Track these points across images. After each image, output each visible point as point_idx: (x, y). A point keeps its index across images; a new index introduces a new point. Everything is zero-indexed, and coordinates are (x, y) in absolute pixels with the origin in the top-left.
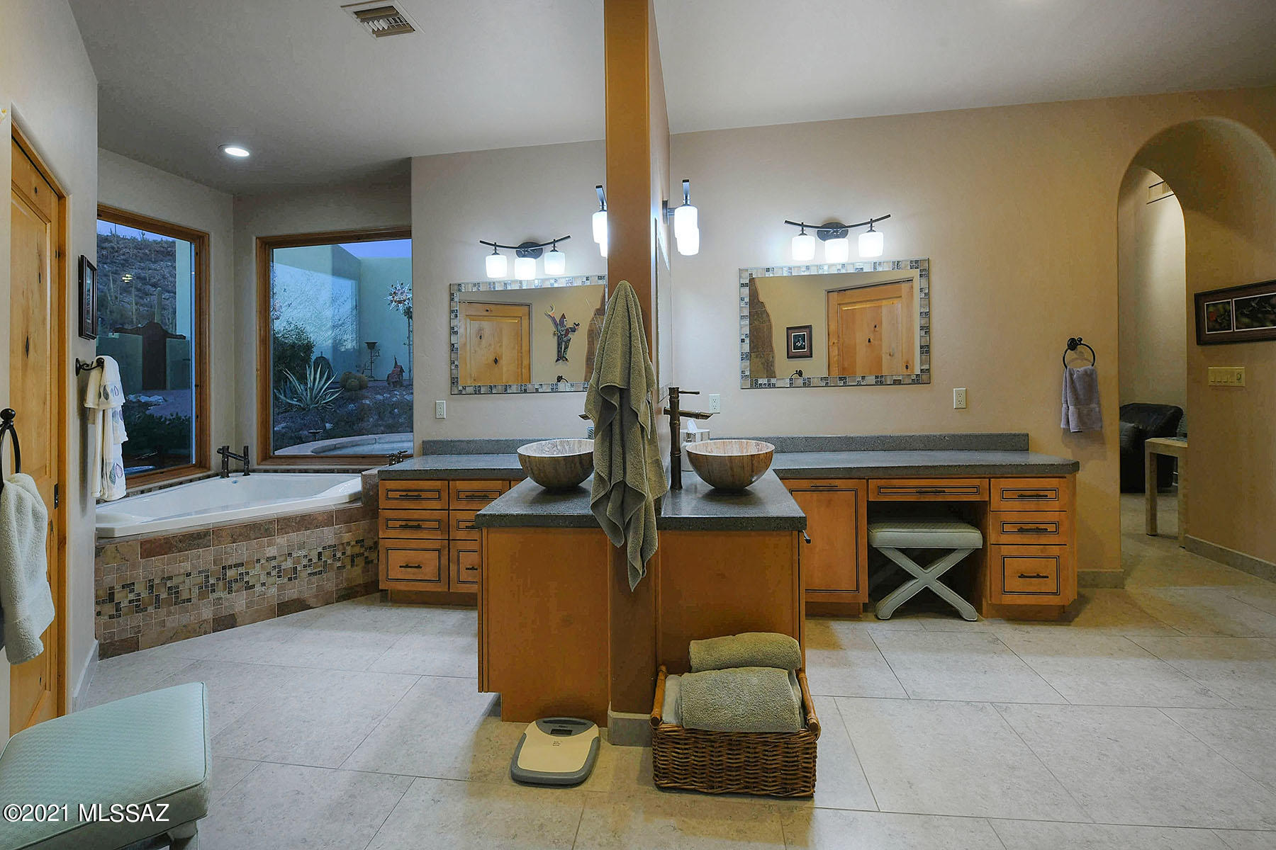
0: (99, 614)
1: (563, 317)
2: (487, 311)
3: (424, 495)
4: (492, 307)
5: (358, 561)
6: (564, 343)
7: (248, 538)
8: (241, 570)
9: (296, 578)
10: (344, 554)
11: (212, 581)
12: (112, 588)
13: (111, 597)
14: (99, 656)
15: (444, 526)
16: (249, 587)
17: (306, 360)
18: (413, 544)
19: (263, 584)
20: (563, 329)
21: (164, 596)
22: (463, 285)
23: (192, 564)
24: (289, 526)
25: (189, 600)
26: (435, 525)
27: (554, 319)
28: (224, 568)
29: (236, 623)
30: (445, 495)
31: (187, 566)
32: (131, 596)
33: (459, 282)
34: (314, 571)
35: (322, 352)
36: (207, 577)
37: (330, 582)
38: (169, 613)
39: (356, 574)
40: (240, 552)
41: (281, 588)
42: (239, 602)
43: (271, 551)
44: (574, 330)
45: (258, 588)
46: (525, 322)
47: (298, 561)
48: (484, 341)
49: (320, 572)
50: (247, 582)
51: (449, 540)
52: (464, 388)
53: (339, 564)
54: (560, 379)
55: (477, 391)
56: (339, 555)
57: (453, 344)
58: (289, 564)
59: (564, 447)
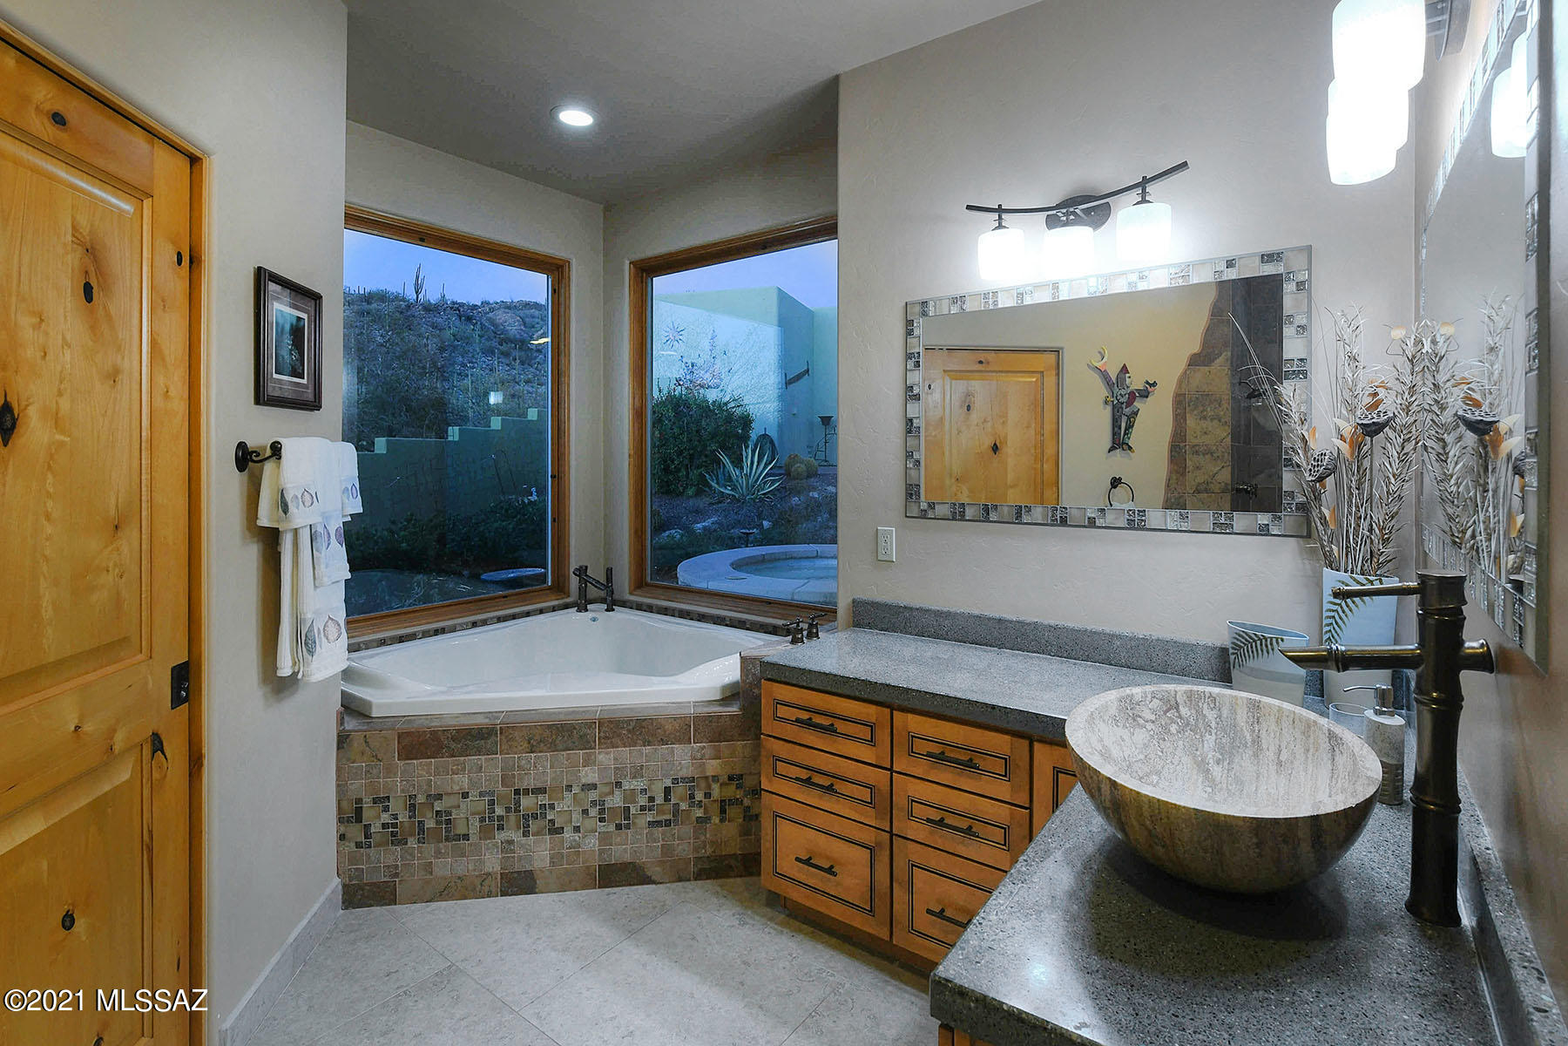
0: (342, 837)
1: (1124, 370)
2: (981, 362)
3: (841, 726)
4: (991, 356)
5: (733, 811)
6: (1124, 419)
7: (554, 747)
8: (543, 799)
9: (628, 827)
10: (707, 795)
11: (499, 811)
12: (359, 801)
13: (358, 814)
14: (343, 903)
15: (883, 802)
16: (555, 830)
17: (745, 438)
18: (820, 820)
19: (577, 829)
20: (1123, 392)
21: (430, 824)
22: (931, 303)
23: (470, 779)
24: (619, 736)
25: (466, 837)
26: (865, 794)
27: (1104, 375)
28: (517, 792)
29: (536, 888)
30: (883, 736)
31: (462, 781)
32: (385, 818)
33: (925, 297)
34: (658, 819)
35: (765, 429)
36: (492, 803)
37: (683, 839)
38: (438, 854)
39: (728, 833)
40: (542, 768)
41: (605, 839)
42: (539, 853)
43: (589, 775)
44: (1145, 394)
45: (568, 834)
46: (1050, 380)
47: (630, 796)
48: (975, 416)
49: (668, 823)
50: (552, 822)
51: (891, 832)
52: (932, 506)
53: (699, 813)
54: (1116, 482)
55: (958, 514)
56: (699, 796)
57: (911, 420)
58: (616, 800)
59: (1199, 712)
